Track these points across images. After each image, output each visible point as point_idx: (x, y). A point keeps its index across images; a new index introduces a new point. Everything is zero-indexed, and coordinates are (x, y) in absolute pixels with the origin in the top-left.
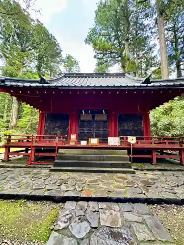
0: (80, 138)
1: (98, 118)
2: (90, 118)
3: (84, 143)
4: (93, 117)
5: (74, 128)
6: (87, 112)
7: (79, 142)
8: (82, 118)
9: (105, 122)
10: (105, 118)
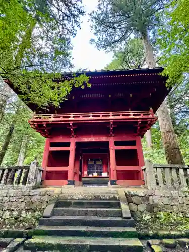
0: (89, 173)
1: (98, 163)
2: (93, 163)
3: (90, 176)
4: (95, 163)
5: (85, 169)
6: (91, 160)
7: (88, 175)
8: (89, 163)
9: (101, 165)
10: (101, 163)
